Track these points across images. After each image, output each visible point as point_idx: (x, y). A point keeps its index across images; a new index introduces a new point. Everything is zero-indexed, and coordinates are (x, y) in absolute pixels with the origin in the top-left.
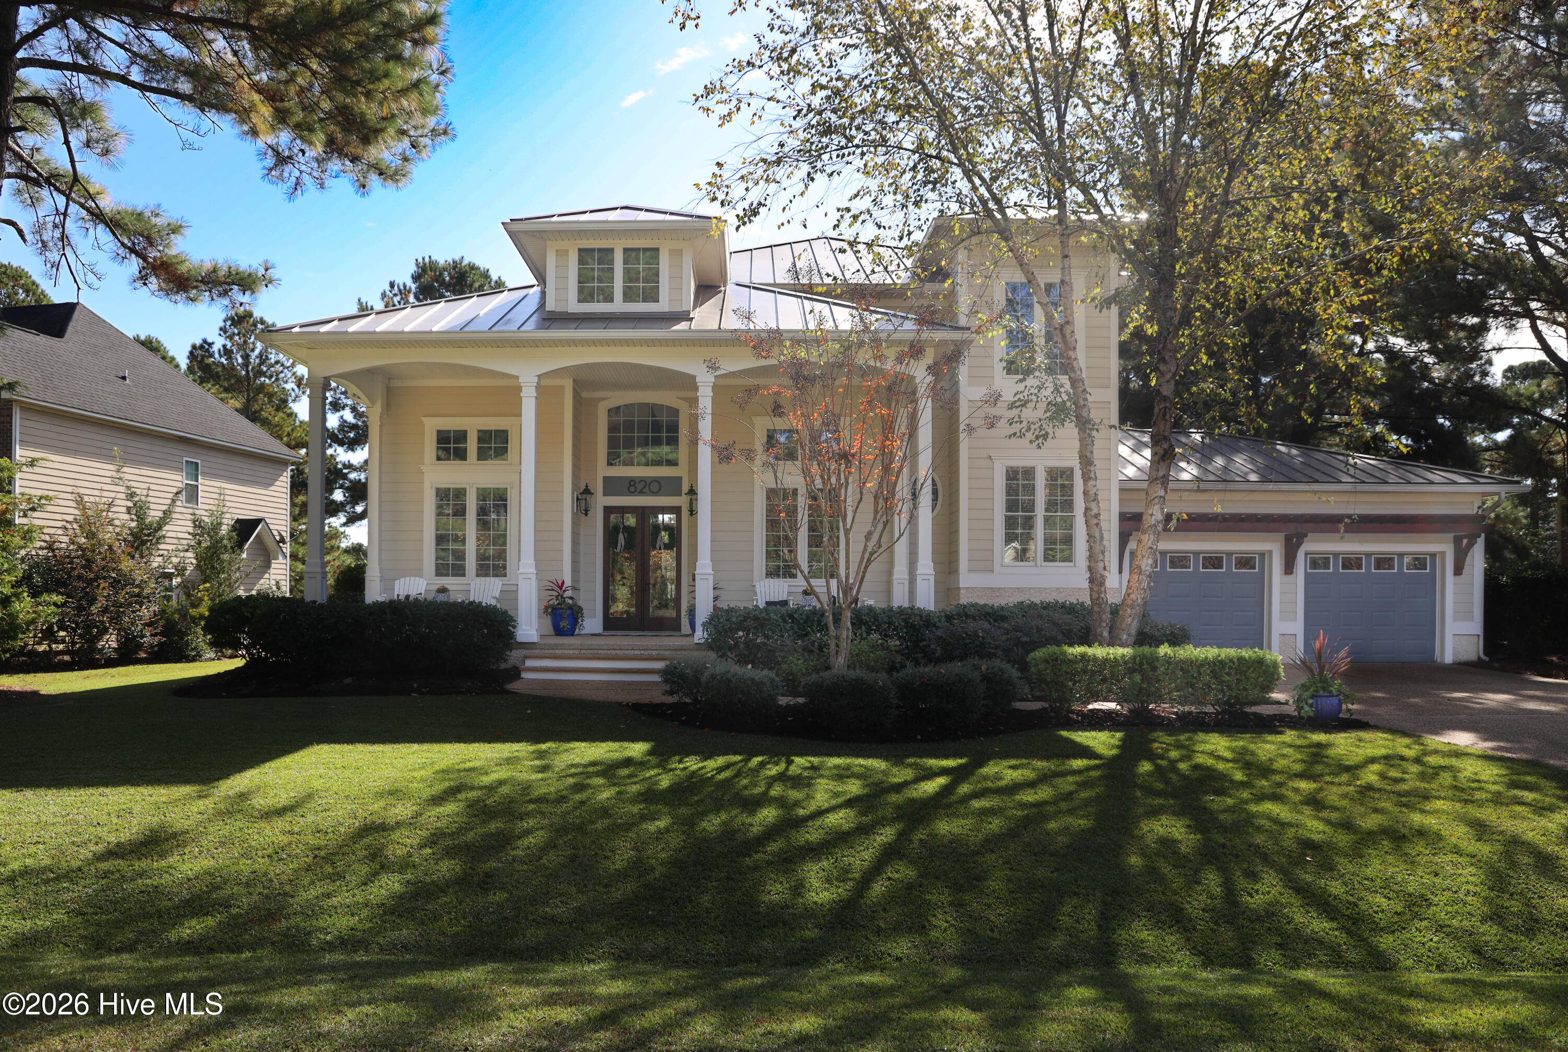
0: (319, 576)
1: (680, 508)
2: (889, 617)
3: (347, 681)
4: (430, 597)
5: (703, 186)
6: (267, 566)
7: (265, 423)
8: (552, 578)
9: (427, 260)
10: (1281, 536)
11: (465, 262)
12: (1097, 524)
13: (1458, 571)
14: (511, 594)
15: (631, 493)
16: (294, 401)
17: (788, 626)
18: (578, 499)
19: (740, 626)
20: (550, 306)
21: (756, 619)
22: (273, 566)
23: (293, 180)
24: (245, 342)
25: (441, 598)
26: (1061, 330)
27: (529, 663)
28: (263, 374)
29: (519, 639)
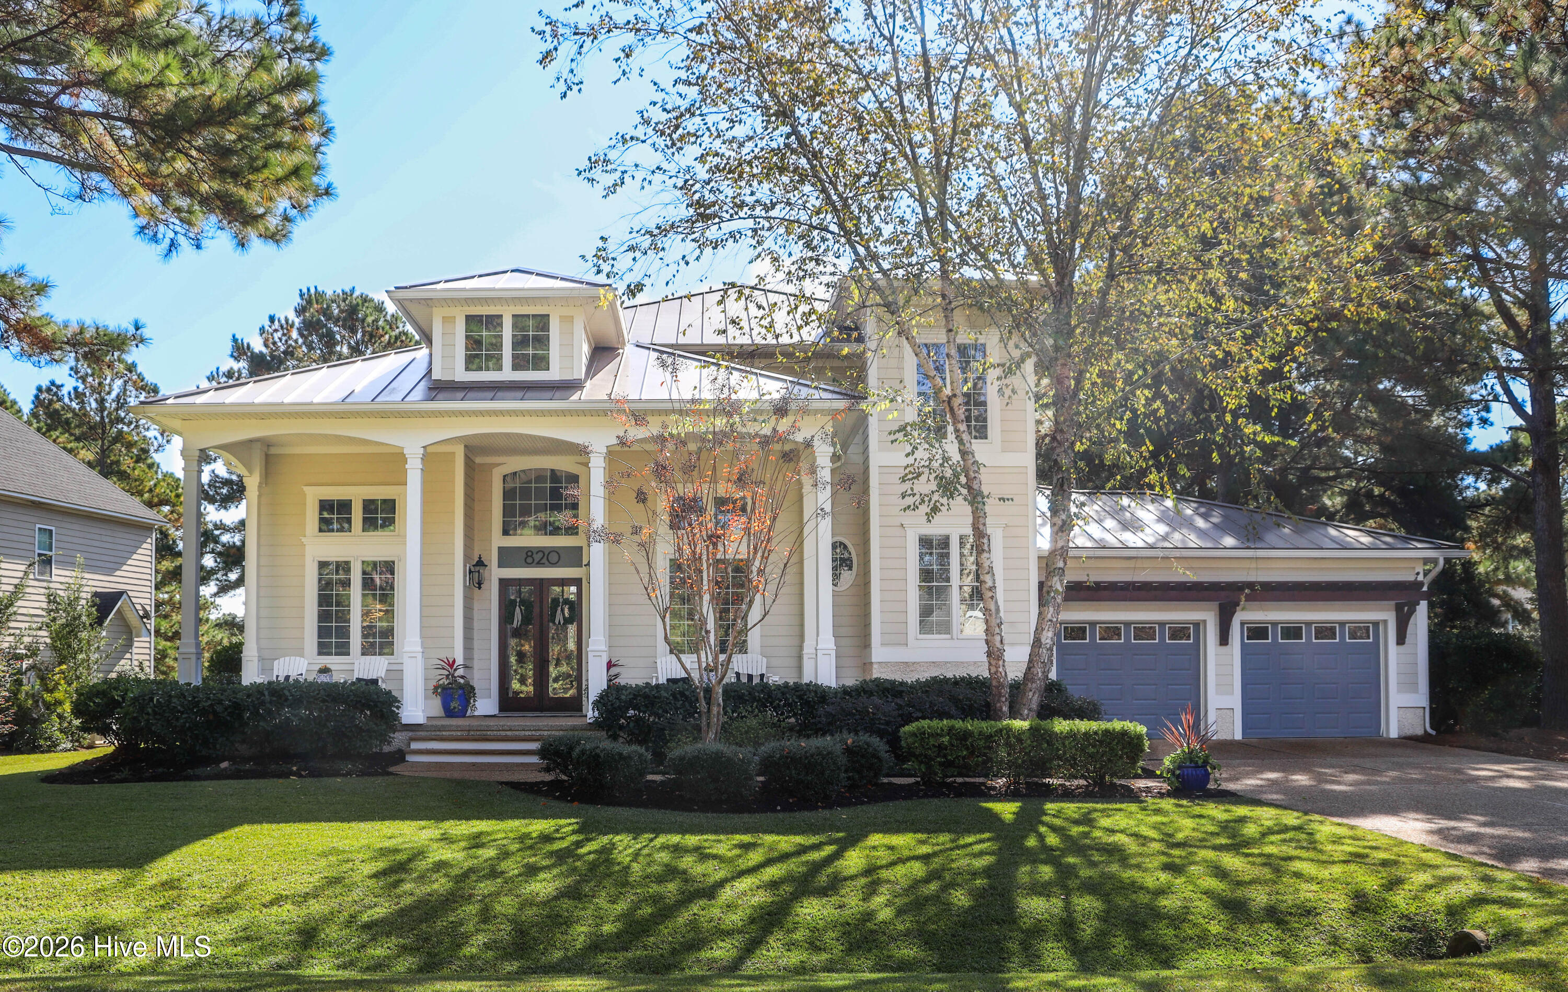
0: (194, 657)
1: (581, 579)
2: (783, 694)
3: (224, 765)
4: (310, 679)
5: (589, 256)
6: (129, 645)
7: (123, 476)
8: (443, 657)
9: (313, 291)
10: (1215, 605)
11: (357, 293)
12: (992, 597)
13: (1401, 640)
14: (396, 674)
15: (528, 564)
16: (156, 451)
17: (679, 704)
18: (470, 572)
19: (631, 704)
20: (436, 375)
21: (646, 696)
22: (136, 644)
23: (167, 242)
24: (100, 384)
25: (324, 678)
26: (949, 402)
27: (414, 746)
28: (120, 420)
29: (404, 721)
